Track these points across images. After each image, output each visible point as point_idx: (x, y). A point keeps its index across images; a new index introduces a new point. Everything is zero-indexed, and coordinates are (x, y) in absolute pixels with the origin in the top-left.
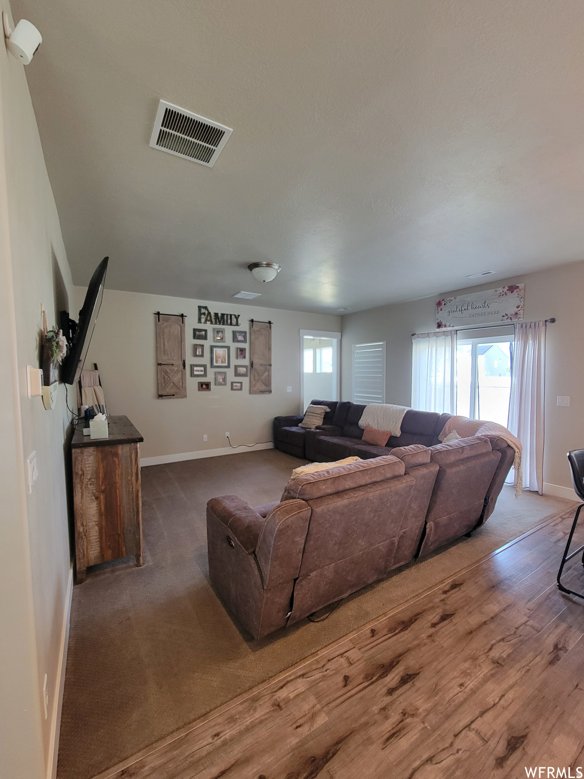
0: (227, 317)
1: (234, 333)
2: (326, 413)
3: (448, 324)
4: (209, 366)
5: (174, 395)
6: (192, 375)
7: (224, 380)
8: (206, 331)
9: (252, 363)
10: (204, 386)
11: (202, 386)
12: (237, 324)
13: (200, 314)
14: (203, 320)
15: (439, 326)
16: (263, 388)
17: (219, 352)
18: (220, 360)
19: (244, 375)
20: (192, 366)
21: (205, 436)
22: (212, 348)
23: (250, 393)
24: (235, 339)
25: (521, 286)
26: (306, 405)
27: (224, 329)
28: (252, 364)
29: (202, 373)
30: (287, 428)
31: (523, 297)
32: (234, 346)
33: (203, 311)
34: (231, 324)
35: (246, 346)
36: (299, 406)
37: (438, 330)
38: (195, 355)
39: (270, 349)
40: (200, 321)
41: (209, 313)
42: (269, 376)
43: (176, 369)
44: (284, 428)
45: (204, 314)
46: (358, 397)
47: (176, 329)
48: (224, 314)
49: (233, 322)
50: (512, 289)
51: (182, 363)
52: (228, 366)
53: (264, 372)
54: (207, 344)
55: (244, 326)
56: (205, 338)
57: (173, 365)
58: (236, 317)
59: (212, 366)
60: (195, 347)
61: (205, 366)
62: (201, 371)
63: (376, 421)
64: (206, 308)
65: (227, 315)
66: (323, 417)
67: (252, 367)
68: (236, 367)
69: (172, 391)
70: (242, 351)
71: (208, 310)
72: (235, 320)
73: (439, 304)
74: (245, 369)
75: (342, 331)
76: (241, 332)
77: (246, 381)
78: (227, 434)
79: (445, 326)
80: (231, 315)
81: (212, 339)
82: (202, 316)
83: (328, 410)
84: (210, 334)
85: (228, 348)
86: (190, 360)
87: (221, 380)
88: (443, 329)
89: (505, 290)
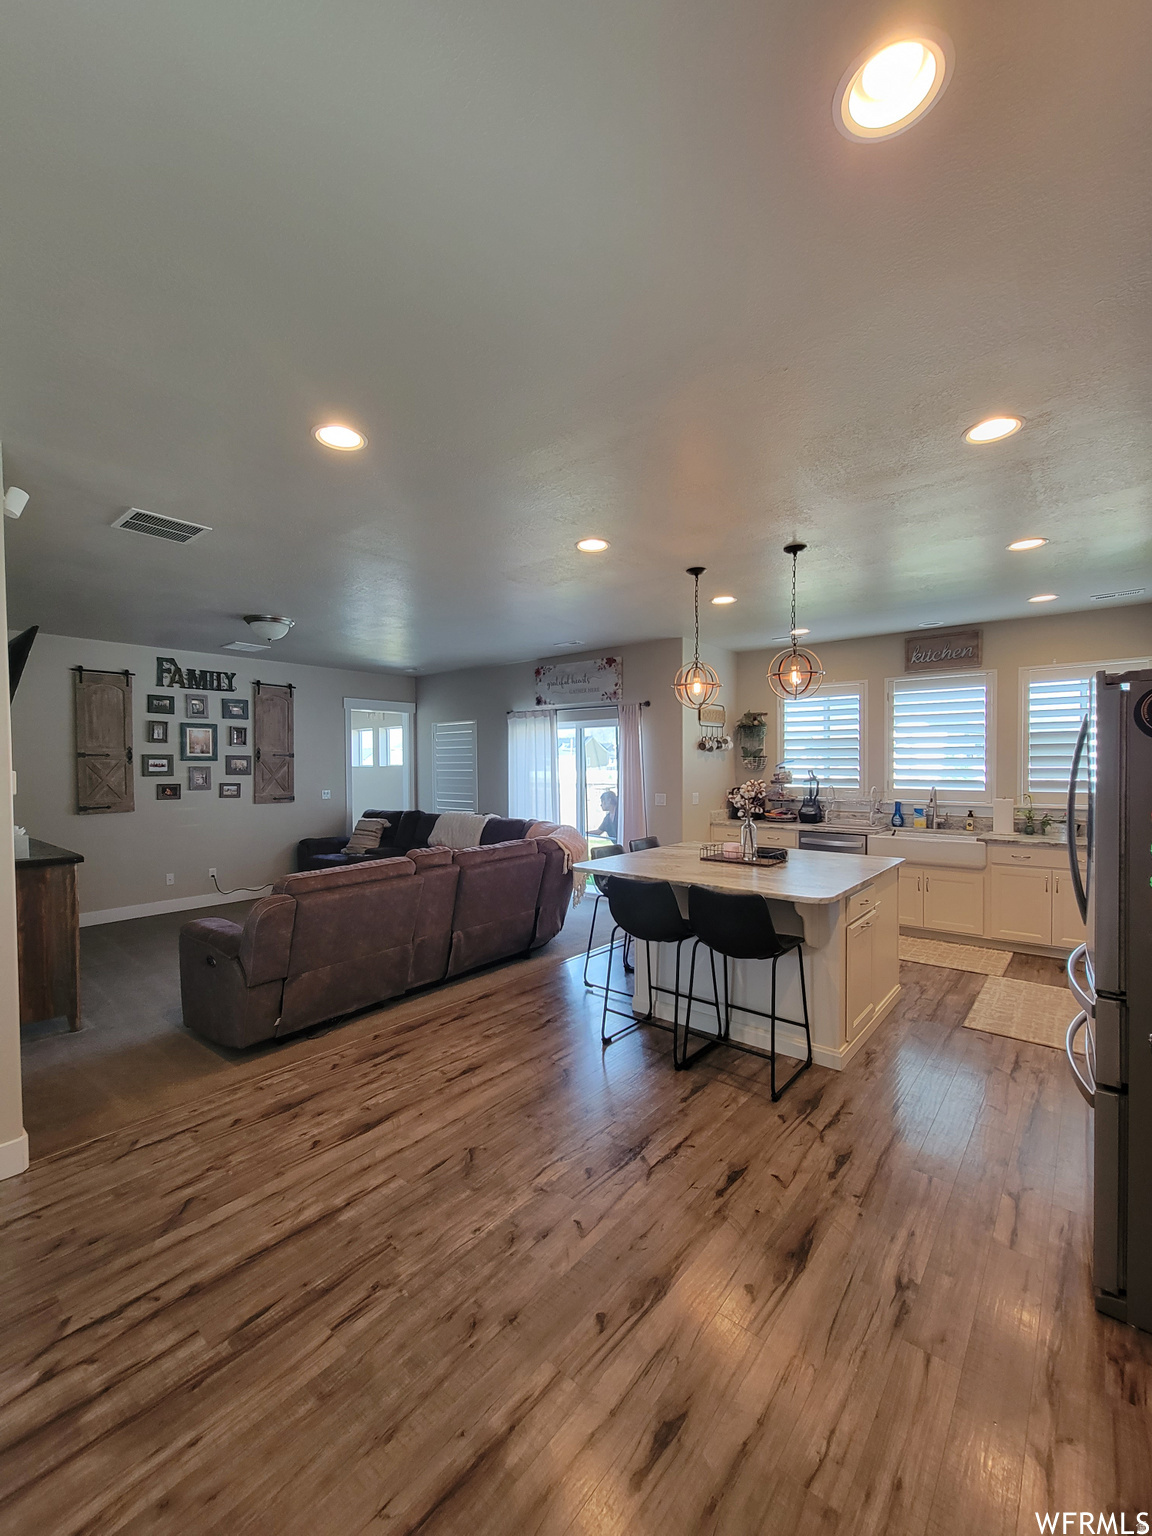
0: (212, 676)
1: (225, 703)
2: (385, 829)
3: (548, 701)
4: (177, 757)
5: (109, 807)
6: (145, 773)
7: (207, 780)
8: (171, 699)
9: (259, 752)
10: (168, 792)
11: (164, 791)
12: (230, 689)
13: (161, 671)
14: (166, 681)
15: (539, 702)
16: (279, 792)
17: (198, 735)
18: (198, 748)
19: (244, 772)
20: (145, 758)
21: (170, 877)
22: (183, 727)
23: (255, 802)
24: (226, 713)
25: (618, 659)
26: (357, 818)
27: (206, 697)
28: (258, 754)
29: (165, 769)
30: (320, 856)
31: (622, 674)
32: (223, 725)
33: (166, 665)
34: (219, 688)
35: (248, 724)
36: (345, 820)
37: (538, 708)
38: (151, 739)
39: (290, 729)
40: (160, 683)
41: (178, 670)
42: (290, 775)
43: (114, 762)
44: (315, 857)
45: (168, 671)
46: (441, 804)
47: (115, 695)
48: (207, 672)
49: (223, 684)
50: (611, 661)
51: (125, 753)
52: (214, 758)
53: (281, 767)
54: (174, 721)
55: (243, 691)
56: (171, 710)
57: (108, 755)
58: (228, 677)
59: (183, 757)
60: (151, 726)
61: (169, 758)
62: (163, 766)
63: (450, 837)
64: (172, 661)
65: (212, 673)
66: (380, 836)
67: (259, 758)
68: (229, 759)
69: (107, 800)
70: (241, 731)
71: (175, 665)
72: (226, 681)
73: (538, 672)
74: (245, 763)
75: (416, 701)
76: (238, 701)
77: (246, 782)
78: (213, 871)
79: (545, 703)
80: (219, 674)
81: (183, 712)
82: (165, 674)
83: (388, 824)
84: (179, 705)
85: (214, 727)
86: (140, 747)
87: (200, 781)
88: (543, 707)
89: (604, 663)
